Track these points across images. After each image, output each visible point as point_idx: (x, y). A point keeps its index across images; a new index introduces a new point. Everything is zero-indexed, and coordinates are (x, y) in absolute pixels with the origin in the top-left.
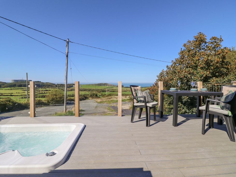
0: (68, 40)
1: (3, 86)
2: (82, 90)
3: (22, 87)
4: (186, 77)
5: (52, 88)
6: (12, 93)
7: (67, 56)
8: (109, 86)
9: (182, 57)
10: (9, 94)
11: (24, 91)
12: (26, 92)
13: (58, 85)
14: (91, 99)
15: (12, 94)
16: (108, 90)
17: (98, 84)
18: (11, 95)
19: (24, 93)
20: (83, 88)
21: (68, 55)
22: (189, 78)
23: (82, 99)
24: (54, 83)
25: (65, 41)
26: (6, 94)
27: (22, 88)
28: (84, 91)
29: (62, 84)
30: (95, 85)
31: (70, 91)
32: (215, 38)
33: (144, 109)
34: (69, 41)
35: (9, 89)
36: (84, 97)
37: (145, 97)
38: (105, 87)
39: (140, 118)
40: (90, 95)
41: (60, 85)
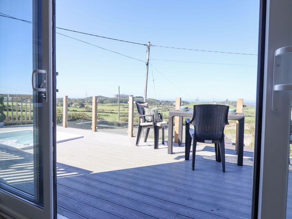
0: (148, 44)
1: (105, 102)
3: (123, 103)
5: (155, 106)
6: (113, 110)
7: (147, 65)
10: (110, 111)
11: (124, 108)
12: (126, 109)
13: (163, 102)
15: (113, 112)
18: (111, 113)
19: (124, 110)
21: (148, 63)
24: (158, 100)
25: (145, 45)
26: (107, 110)
27: (123, 105)
29: (167, 102)
33: (152, 131)
34: (150, 45)
35: (110, 106)
37: (153, 115)
39: (145, 141)
41: (165, 102)
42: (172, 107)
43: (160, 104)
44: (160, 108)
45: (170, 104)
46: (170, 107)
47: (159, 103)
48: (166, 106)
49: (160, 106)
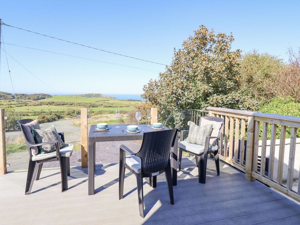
2: (59, 104)
4: (175, 94)
5: (5, 100)
8: (103, 97)
9: (177, 62)
13: (17, 95)
14: (68, 120)
16: (102, 105)
17: (86, 94)
20: (60, 101)
22: (179, 94)
23: (52, 119)
24: (10, 93)
28: (63, 105)
29: (24, 95)
30: (81, 96)
31: (38, 105)
32: (222, 35)
34: (2, 23)
36: (56, 116)
38: (99, 99)
39: (37, 178)
40: (66, 113)
41: (20, 96)
42: (29, 100)
43: (13, 97)
44: (12, 103)
45: (27, 97)
46: (27, 102)
47: (11, 97)
48: (21, 100)
49: (13, 101)
